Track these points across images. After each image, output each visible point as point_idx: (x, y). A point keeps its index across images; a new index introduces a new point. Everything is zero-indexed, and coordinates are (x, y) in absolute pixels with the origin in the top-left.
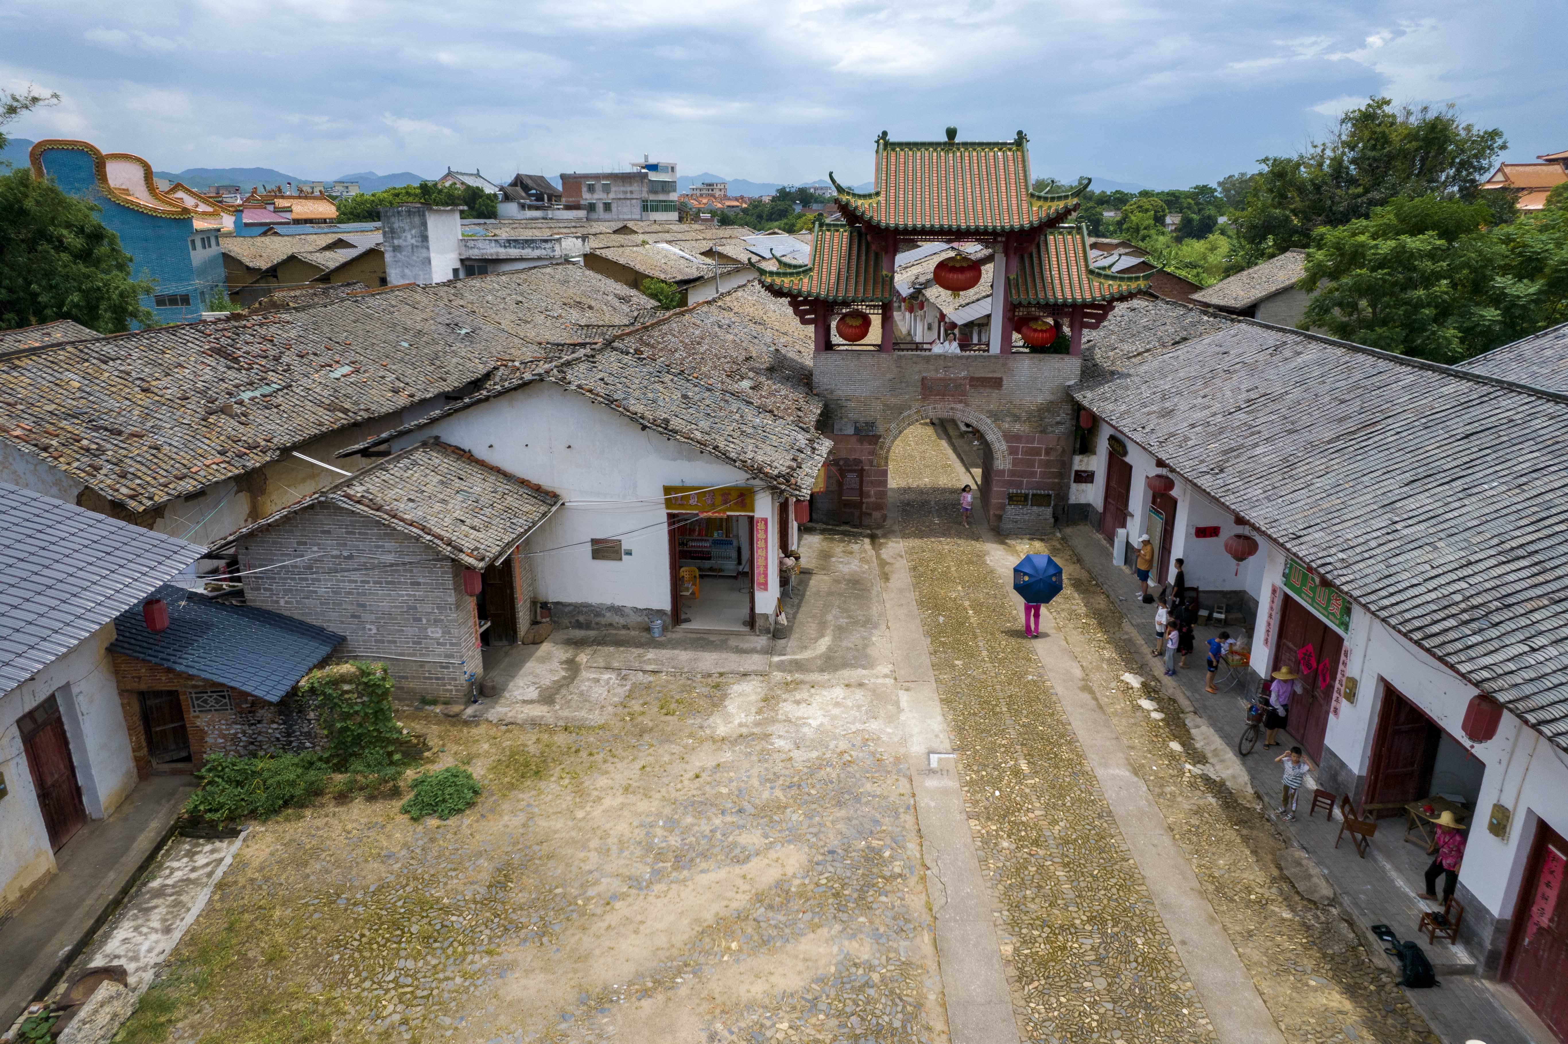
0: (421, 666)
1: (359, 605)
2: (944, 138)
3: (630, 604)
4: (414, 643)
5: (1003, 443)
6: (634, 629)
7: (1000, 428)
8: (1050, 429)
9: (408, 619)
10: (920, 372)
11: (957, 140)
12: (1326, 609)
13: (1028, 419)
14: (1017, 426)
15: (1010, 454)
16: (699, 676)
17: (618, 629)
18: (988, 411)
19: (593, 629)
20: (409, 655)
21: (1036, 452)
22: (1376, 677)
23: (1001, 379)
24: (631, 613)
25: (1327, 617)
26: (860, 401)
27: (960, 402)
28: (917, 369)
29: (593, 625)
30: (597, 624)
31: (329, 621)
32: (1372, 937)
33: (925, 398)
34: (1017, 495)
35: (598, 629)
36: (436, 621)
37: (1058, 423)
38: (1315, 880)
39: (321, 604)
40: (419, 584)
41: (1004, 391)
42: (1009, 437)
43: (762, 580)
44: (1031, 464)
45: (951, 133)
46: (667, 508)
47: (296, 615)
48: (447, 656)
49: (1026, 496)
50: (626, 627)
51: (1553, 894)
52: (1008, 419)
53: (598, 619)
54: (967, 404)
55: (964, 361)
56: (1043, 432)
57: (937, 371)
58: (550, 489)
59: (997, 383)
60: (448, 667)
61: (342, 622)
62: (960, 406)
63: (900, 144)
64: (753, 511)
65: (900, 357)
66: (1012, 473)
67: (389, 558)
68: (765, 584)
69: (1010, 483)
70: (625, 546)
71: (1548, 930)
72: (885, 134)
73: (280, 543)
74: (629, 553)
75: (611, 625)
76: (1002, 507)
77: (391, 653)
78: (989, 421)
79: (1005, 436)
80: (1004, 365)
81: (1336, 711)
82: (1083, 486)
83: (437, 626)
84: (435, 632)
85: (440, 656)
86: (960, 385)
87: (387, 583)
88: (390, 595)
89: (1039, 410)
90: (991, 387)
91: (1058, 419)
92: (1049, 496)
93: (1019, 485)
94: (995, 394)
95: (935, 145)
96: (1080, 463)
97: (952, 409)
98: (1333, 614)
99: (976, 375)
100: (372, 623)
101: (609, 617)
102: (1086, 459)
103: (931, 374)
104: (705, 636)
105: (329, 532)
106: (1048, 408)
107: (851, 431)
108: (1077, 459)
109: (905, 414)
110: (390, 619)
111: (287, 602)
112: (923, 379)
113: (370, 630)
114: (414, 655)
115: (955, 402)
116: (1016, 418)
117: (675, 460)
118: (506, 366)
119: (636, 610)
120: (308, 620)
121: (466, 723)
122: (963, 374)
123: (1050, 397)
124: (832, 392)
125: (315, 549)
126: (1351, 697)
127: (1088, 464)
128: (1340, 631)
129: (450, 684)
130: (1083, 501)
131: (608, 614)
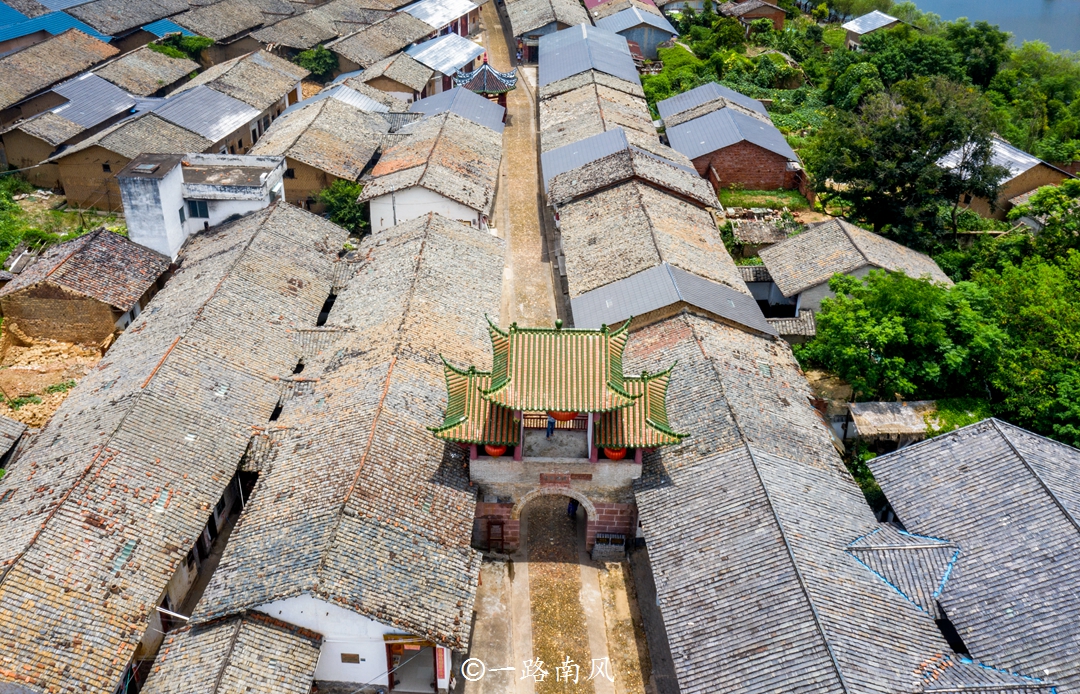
5: (594, 507)
7: (591, 500)
8: (623, 501)
10: (539, 471)
13: (609, 496)
14: (602, 499)
15: (599, 513)
18: (583, 491)
21: (614, 512)
23: (591, 475)
26: (500, 486)
27: (565, 486)
33: (543, 484)
34: (602, 539)
37: (628, 498)
41: (593, 481)
43: (441, 674)
44: (611, 518)
49: (608, 539)
52: (596, 495)
53: (346, 689)
54: (569, 487)
55: (567, 466)
56: (619, 502)
57: (550, 471)
58: (316, 632)
59: (589, 477)
62: (565, 489)
63: (525, 330)
65: (526, 463)
66: (599, 523)
68: (443, 676)
69: (597, 528)
70: (361, 657)
72: (515, 324)
74: (364, 660)
76: (593, 546)
78: (584, 496)
79: (595, 504)
80: (593, 468)
86: (565, 478)
89: (615, 492)
90: (585, 479)
92: (622, 539)
93: (604, 529)
94: (587, 483)
97: (561, 490)
99: (576, 473)
101: (352, 688)
103: (546, 472)
106: (620, 491)
107: (495, 501)
109: (530, 492)
112: (541, 475)
115: (562, 486)
116: (601, 495)
118: (259, 435)
122: (567, 472)
123: (622, 485)
124: (482, 480)
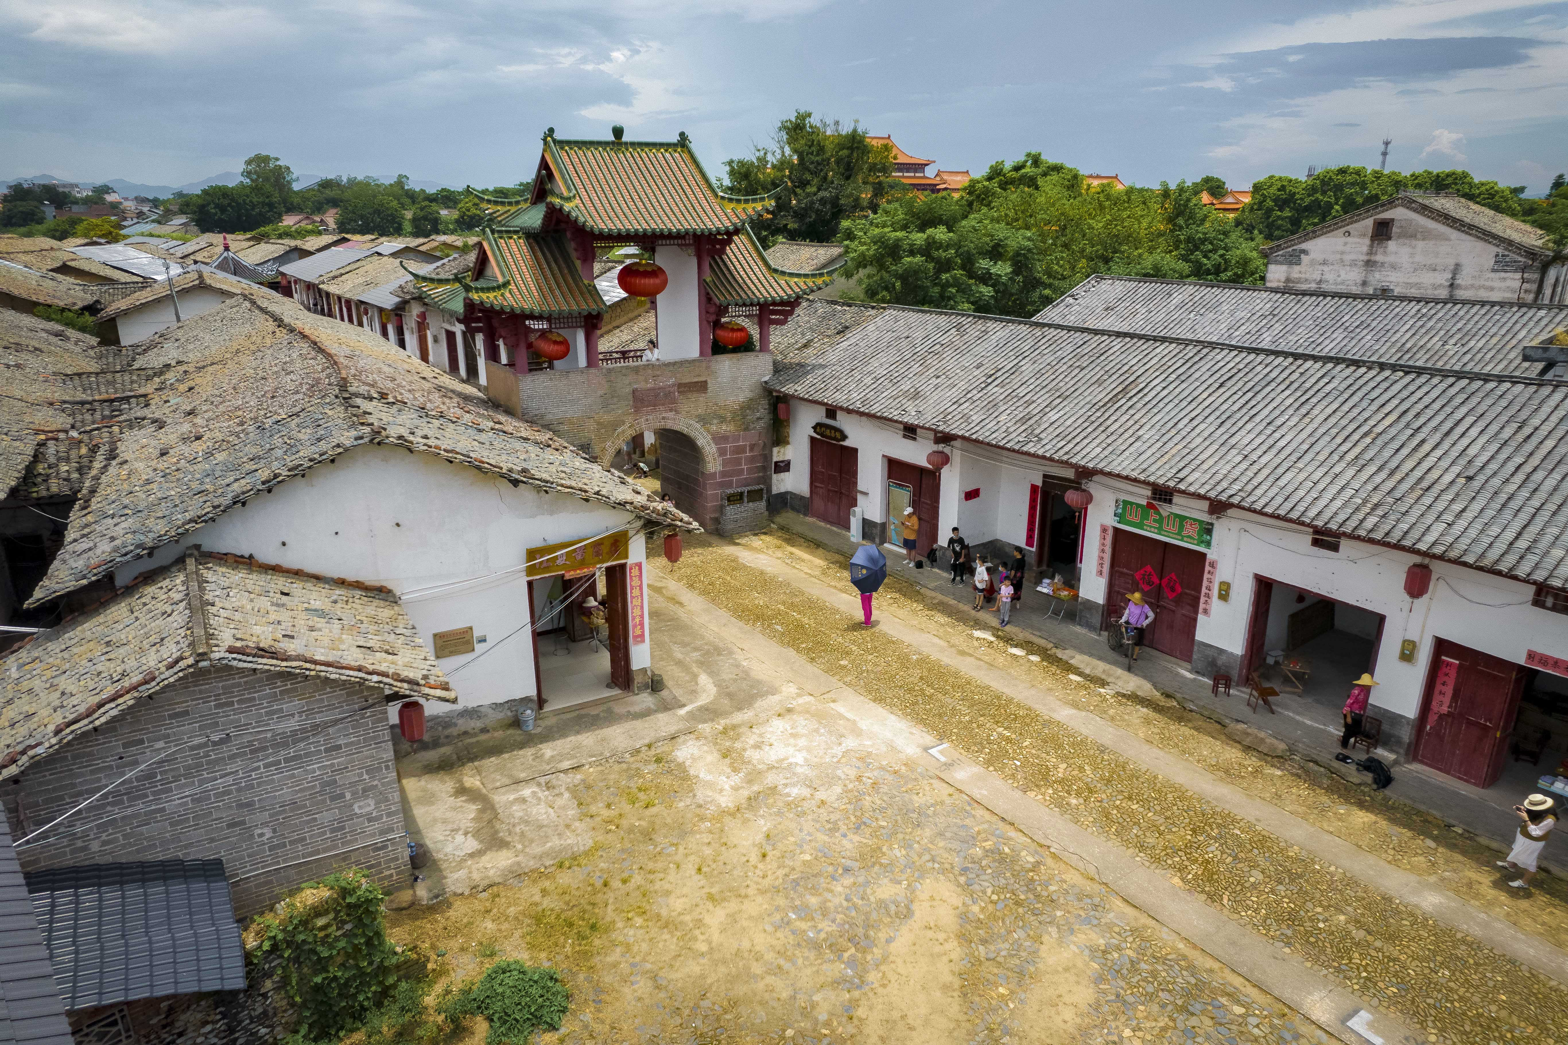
0: (344, 860)
1: (241, 806)
2: (611, 138)
3: (487, 701)
4: (333, 831)
5: (713, 445)
6: (495, 729)
7: (708, 431)
8: (752, 426)
9: (324, 801)
10: (630, 384)
11: (625, 139)
12: (1179, 534)
13: (733, 419)
14: (724, 427)
15: (720, 456)
16: (627, 755)
17: (475, 735)
18: (697, 416)
19: (443, 745)
20: (325, 850)
21: (740, 450)
22: (1251, 576)
23: (706, 382)
24: (490, 711)
25: (1182, 540)
26: (571, 423)
27: (671, 410)
28: (627, 382)
29: (442, 740)
30: (447, 737)
31: (186, 847)
32: (1336, 764)
33: (637, 410)
34: (733, 495)
35: (449, 744)
36: (365, 790)
37: (759, 419)
38: (1268, 741)
39: (172, 824)
40: (339, 747)
41: (709, 394)
42: (718, 439)
43: (638, 632)
44: (738, 462)
45: (618, 132)
46: (528, 575)
47: (125, 855)
48: (383, 832)
49: (741, 494)
50: (484, 730)
51: (1449, 690)
52: (715, 421)
53: (447, 732)
54: (677, 412)
55: (671, 368)
56: (746, 429)
57: (646, 381)
58: (377, 584)
59: (702, 387)
60: (385, 847)
61: (212, 840)
62: (671, 415)
63: (568, 143)
64: (627, 557)
65: (610, 371)
66: (723, 474)
67: (292, 724)
68: (642, 636)
69: (722, 485)
70: (477, 633)
71: (1449, 714)
72: (551, 130)
73: (90, 754)
74: (483, 640)
75: (466, 733)
76: (721, 509)
77: (298, 858)
78: (698, 426)
79: (714, 439)
80: (708, 368)
81: (1206, 611)
82: (783, 475)
83: (367, 797)
84: (367, 806)
85: (373, 835)
86: (670, 392)
87: (287, 760)
88: (293, 776)
89: (742, 408)
90: (698, 391)
91: (758, 415)
92: (762, 490)
93: (729, 484)
94: (702, 398)
95: (604, 144)
96: (778, 454)
97: (664, 418)
98: (1189, 537)
99: (683, 381)
100: (265, 824)
101: (463, 724)
102: (782, 450)
103: (641, 385)
104: (583, 712)
105: (186, 713)
106: (748, 406)
108: (775, 450)
109: (620, 430)
110: (292, 810)
111: (104, 843)
112: (634, 391)
113: (261, 835)
114: (335, 847)
115: (666, 411)
116: (722, 420)
117: (534, 516)
118: (57, 439)
119: (496, 706)
120: (149, 857)
121: (432, 909)
122: (672, 381)
123: (750, 395)
124: (542, 417)
125: (160, 744)
126: (1224, 596)
127: (784, 454)
128: (1201, 549)
129: (389, 868)
130: (783, 490)
131: (461, 721)
